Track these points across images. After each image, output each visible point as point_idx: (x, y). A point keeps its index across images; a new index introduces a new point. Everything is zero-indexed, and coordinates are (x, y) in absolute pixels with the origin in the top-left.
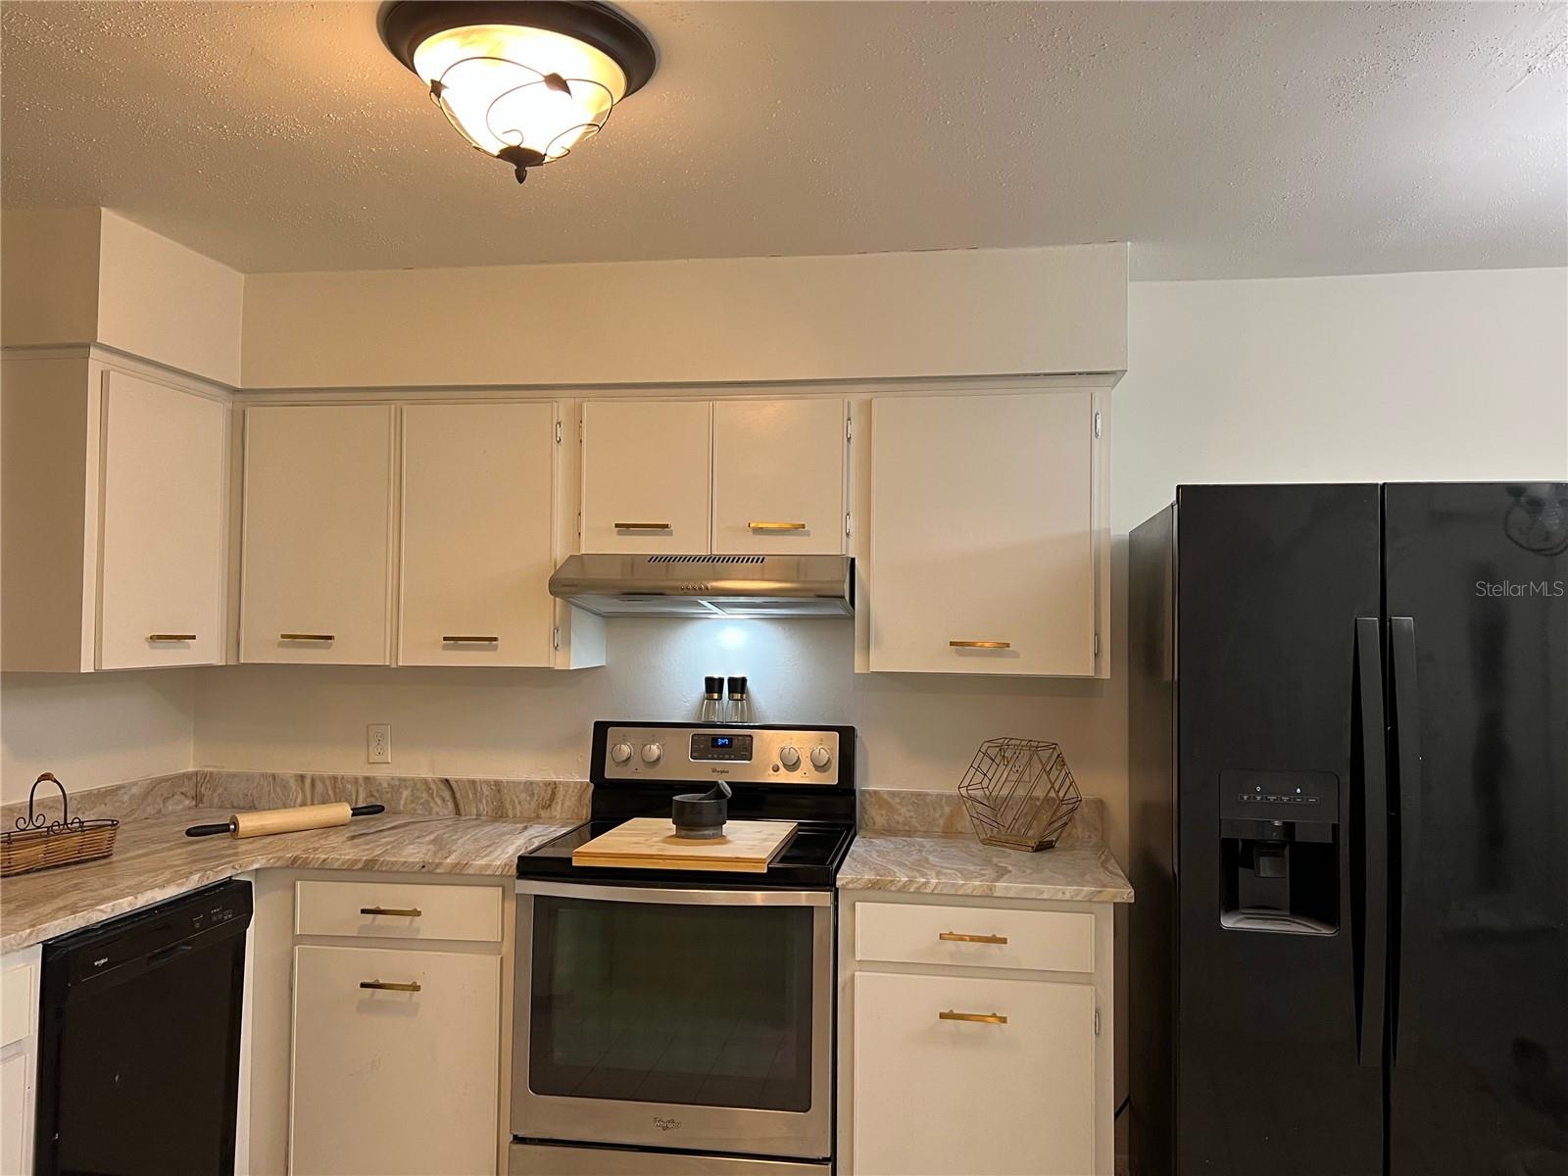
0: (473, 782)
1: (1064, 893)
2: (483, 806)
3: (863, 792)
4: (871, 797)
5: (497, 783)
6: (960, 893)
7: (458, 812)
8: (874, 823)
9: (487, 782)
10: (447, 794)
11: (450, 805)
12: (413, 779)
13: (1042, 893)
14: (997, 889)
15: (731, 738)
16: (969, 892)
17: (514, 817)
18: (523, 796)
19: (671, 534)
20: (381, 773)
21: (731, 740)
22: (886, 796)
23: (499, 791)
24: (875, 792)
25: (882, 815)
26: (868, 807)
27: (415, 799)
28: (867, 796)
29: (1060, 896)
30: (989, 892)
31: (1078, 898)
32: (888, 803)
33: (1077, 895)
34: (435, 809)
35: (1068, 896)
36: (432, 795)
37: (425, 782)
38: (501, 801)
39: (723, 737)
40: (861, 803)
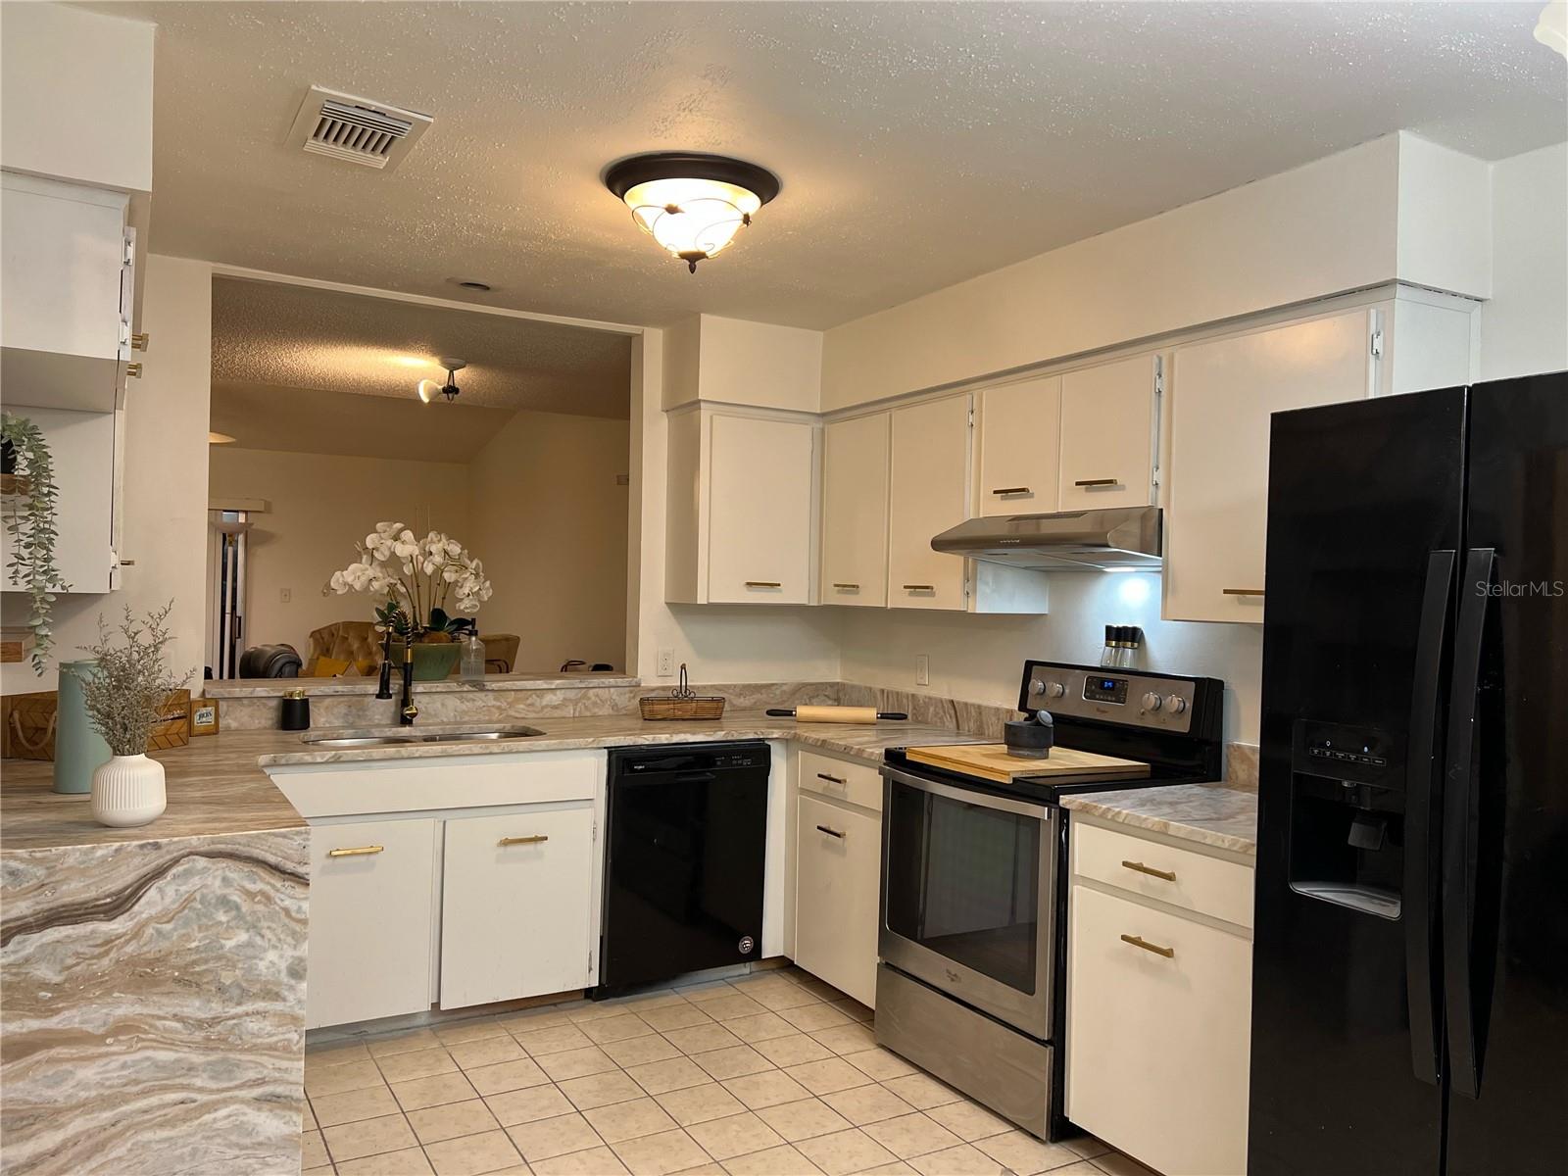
0: (966, 704)
1: (1223, 841)
2: (972, 724)
3: (1228, 746)
4: (1235, 750)
5: (979, 707)
6: (1143, 826)
7: (958, 728)
8: (1237, 777)
9: (973, 705)
10: (952, 712)
11: (954, 720)
12: (935, 699)
13: (1205, 838)
14: (1171, 827)
15: (1114, 681)
16: (1150, 826)
17: (989, 735)
18: (994, 719)
19: (1032, 496)
20: (923, 692)
21: (1114, 685)
22: (1247, 751)
23: (980, 713)
24: (1239, 746)
25: (1244, 770)
26: (1232, 761)
27: (936, 714)
28: (1232, 749)
29: (1219, 843)
30: (1163, 829)
31: (1235, 848)
32: (1249, 759)
33: (1234, 845)
34: (947, 724)
35: (1226, 845)
36: (944, 712)
37: (941, 701)
38: (982, 722)
39: (1109, 680)
40: (1227, 756)
